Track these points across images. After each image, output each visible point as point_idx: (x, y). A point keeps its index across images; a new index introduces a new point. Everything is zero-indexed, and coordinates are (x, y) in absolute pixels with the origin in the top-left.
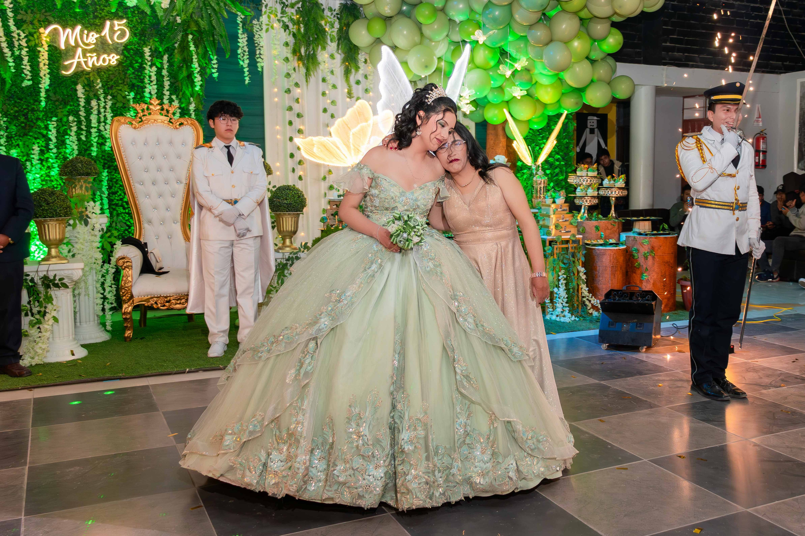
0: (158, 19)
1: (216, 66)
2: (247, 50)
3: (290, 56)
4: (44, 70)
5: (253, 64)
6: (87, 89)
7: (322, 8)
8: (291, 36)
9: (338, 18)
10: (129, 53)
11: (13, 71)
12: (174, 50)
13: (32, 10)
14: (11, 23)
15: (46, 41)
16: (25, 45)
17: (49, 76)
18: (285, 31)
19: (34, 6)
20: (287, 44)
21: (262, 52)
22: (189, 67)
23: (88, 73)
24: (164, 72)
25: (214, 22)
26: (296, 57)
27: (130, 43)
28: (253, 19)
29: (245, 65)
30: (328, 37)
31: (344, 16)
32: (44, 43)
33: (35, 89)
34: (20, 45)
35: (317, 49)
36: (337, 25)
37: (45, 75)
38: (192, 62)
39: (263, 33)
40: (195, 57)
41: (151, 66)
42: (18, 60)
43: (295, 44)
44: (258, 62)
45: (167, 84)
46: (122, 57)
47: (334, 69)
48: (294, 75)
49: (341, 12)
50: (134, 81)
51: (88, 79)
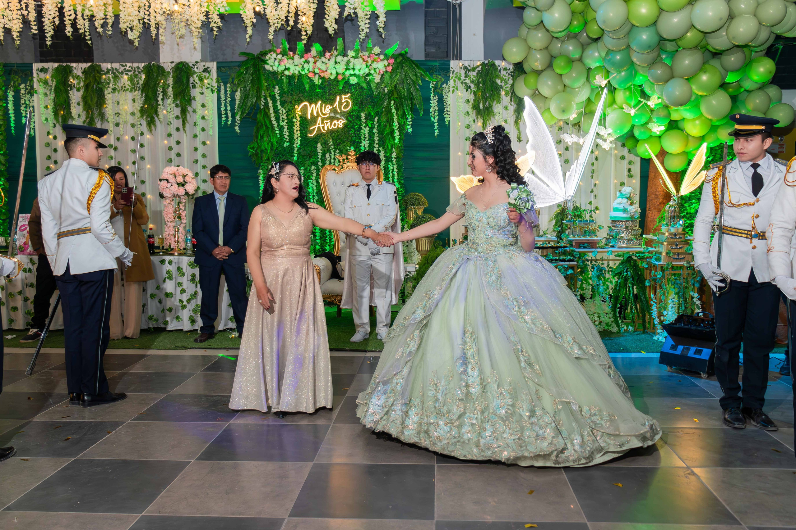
0: (373, 92)
1: (410, 123)
2: (437, 109)
3: (470, 111)
4: (297, 134)
5: (442, 119)
6: (324, 146)
7: (499, 68)
8: (472, 94)
9: (512, 76)
10: (352, 118)
11: (279, 136)
12: (381, 113)
13: (291, 94)
14: (278, 103)
15: (299, 115)
16: (286, 118)
17: (300, 139)
18: (467, 90)
19: (292, 91)
20: (468, 101)
21: (448, 110)
22: (391, 126)
23: (324, 135)
24: (375, 130)
25: (412, 90)
26: (475, 112)
27: (352, 111)
28: (442, 84)
29: (436, 121)
30: (503, 93)
31: (517, 73)
32: (297, 115)
33: (291, 147)
34: (283, 118)
35: (493, 103)
36: (510, 82)
37: (297, 138)
38: (393, 122)
39: (450, 95)
40: (395, 118)
41: (365, 127)
42: (281, 128)
43: (475, 100)
44: (445, 118)
45: (376, 139)
46: (346, 121)
47: (507, 119)
48: (473, 126)
49: (515, 70)
50: (354, 138)
51: (324, 139)
